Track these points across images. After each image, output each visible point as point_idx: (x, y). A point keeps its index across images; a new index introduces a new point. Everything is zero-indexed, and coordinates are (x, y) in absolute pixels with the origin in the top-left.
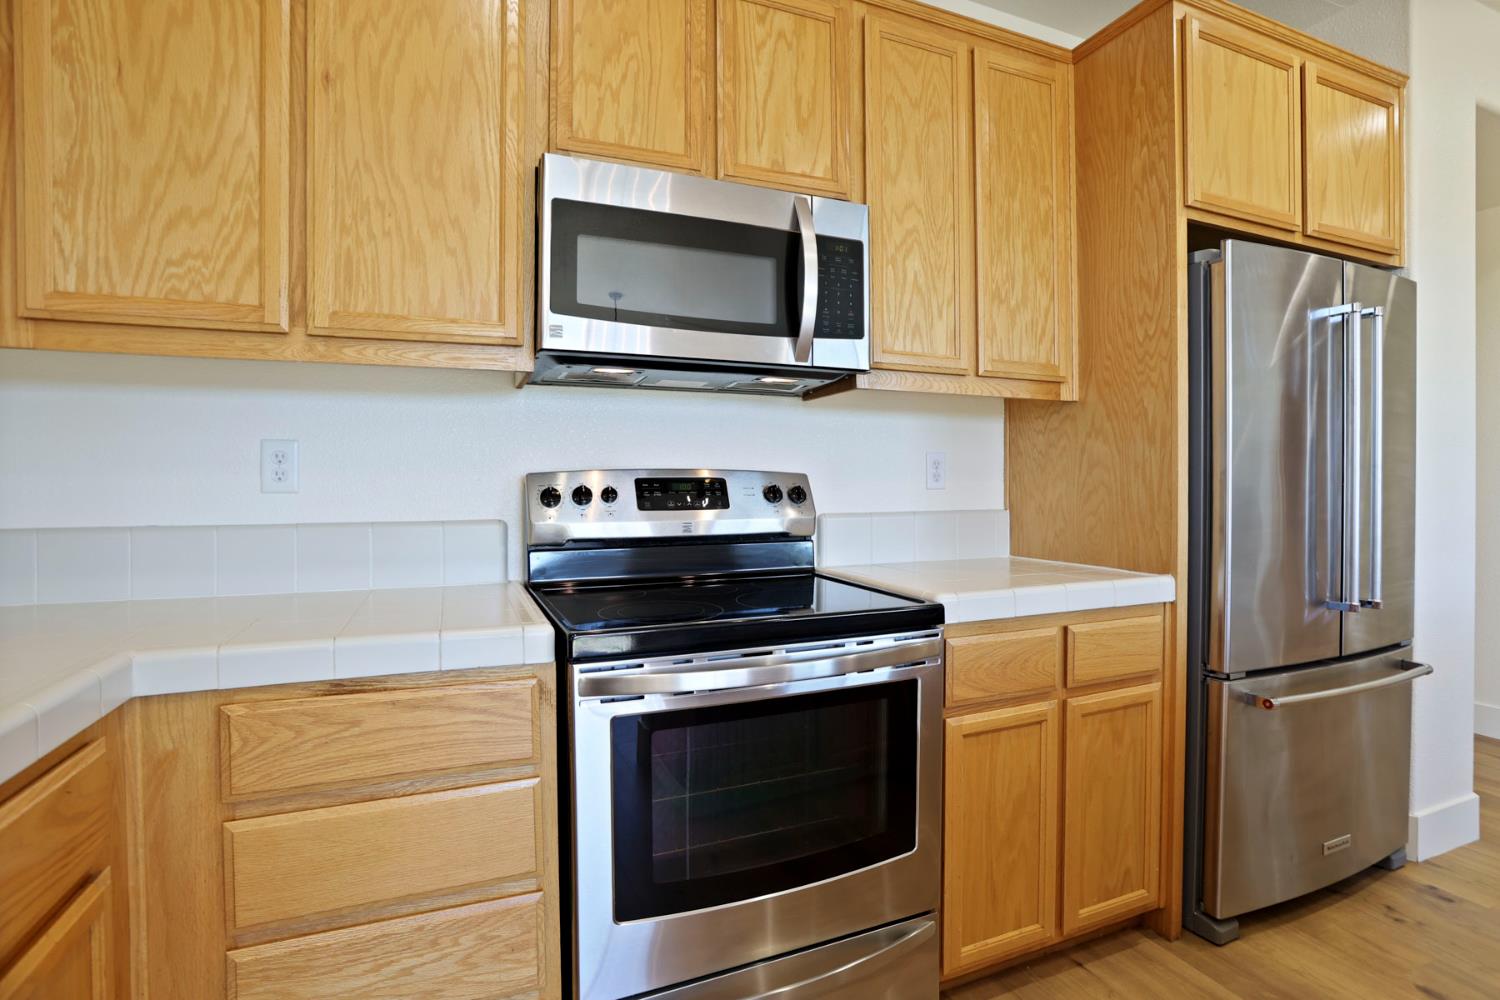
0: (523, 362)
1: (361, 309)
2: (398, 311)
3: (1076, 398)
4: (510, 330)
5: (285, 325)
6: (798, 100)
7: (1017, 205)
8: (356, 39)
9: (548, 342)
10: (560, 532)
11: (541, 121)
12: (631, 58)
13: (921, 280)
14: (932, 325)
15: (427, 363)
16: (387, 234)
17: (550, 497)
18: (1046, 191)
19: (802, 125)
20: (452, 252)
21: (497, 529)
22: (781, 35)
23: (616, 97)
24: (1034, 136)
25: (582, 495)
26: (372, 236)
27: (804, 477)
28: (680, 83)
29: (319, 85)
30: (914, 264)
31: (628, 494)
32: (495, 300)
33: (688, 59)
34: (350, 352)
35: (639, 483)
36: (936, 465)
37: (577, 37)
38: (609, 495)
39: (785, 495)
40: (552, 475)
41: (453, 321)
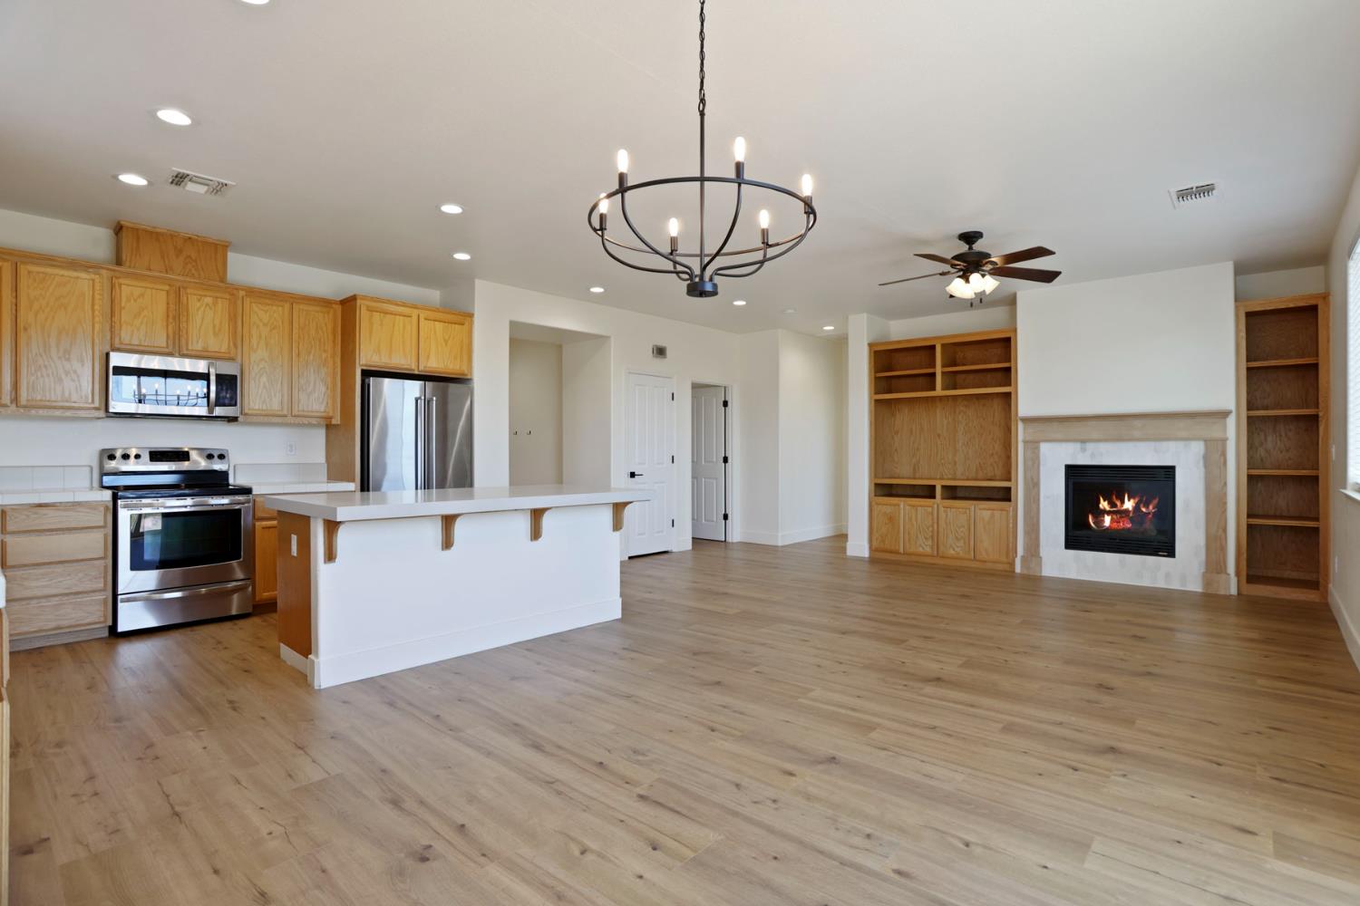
0: (102, 414)
1: (39, 398)
2: (53, 399)
3: (339, 423)
4: (97, 404)
5: (9, 404)
6: (214, 327)
7: (311, 357)
8: (36, 316)
9: (111, 410)
10: (117, 469)
11: (109, 338)
12: (145, 316)
13: (267, 384)
14: (271, 399)
15: (64, 415)
16: (48, 375)
17: (112, 457)
18: (325, 351)
19: (215, 334)
20: (73, 381)
21: (88, 469)
22: (207, 305)
23: (138, 329)
24: (320, 332)
25: (126, 457)
26: (42, 376)
27: (227, 451)
28: (165, 324)
29: (22, 331)
30: (264, 379)
31: (146, 457)
32: (90, 396)
33: (168, 316)
34: (33, 412)
35: (151, 453)
36: (291, 446)
37: (123, 312)
38: (137, 456)
39: (216, 457)
40: (115, 450)
41: (75, 402)
